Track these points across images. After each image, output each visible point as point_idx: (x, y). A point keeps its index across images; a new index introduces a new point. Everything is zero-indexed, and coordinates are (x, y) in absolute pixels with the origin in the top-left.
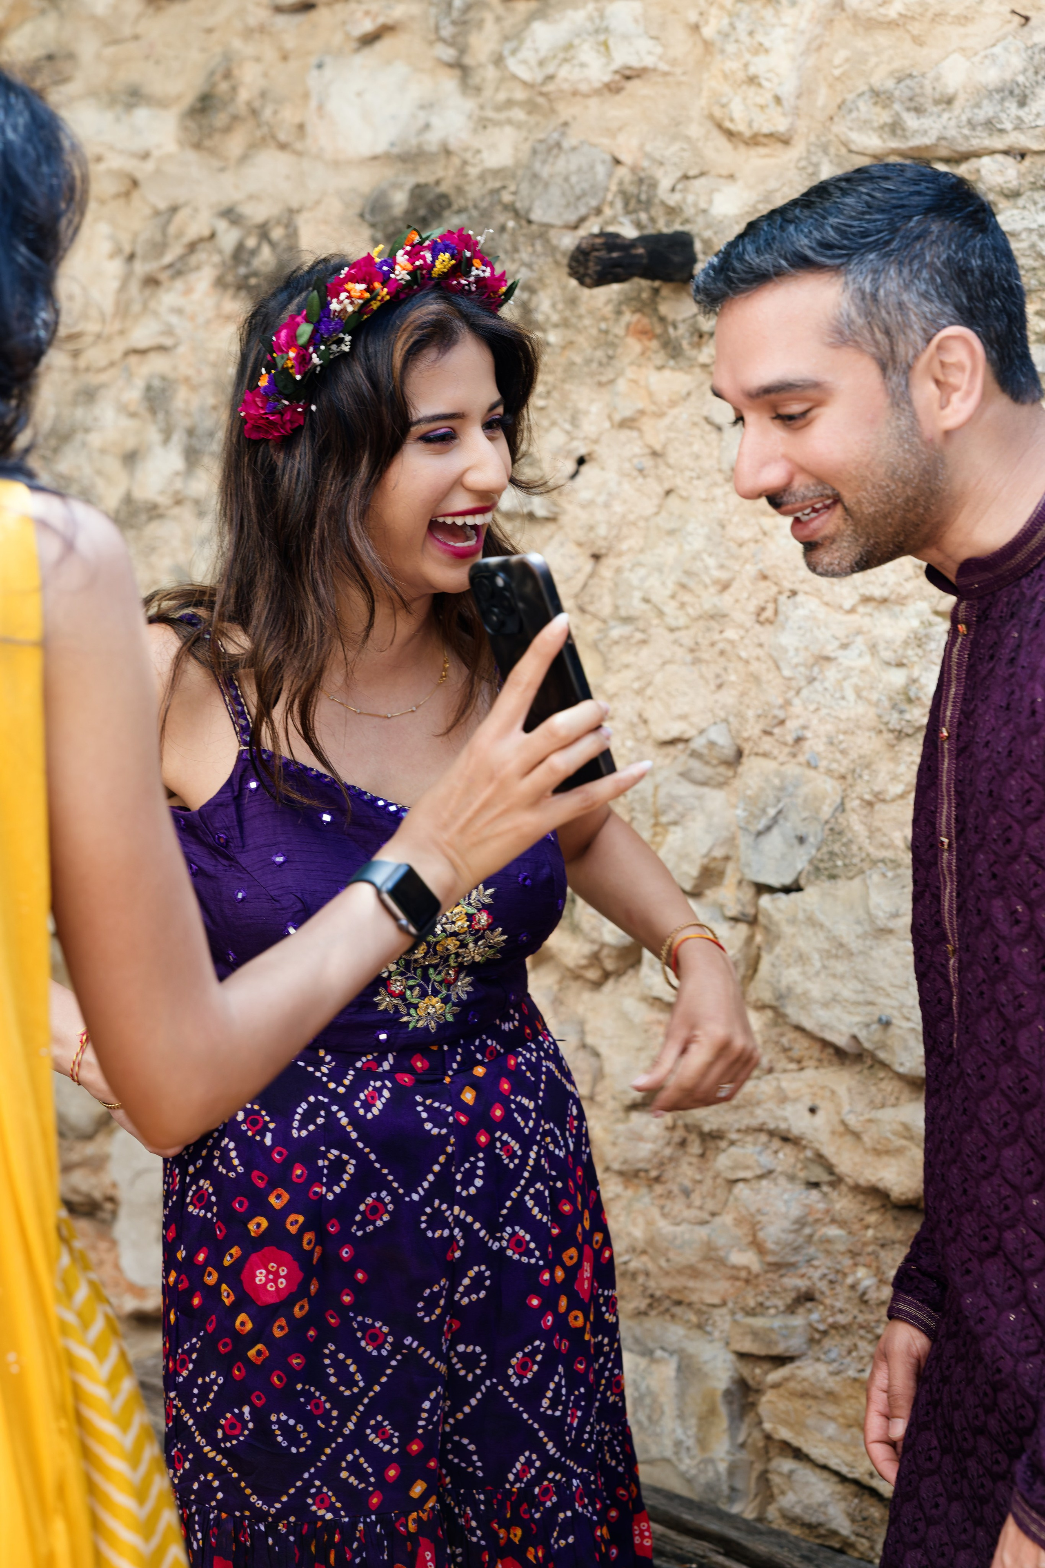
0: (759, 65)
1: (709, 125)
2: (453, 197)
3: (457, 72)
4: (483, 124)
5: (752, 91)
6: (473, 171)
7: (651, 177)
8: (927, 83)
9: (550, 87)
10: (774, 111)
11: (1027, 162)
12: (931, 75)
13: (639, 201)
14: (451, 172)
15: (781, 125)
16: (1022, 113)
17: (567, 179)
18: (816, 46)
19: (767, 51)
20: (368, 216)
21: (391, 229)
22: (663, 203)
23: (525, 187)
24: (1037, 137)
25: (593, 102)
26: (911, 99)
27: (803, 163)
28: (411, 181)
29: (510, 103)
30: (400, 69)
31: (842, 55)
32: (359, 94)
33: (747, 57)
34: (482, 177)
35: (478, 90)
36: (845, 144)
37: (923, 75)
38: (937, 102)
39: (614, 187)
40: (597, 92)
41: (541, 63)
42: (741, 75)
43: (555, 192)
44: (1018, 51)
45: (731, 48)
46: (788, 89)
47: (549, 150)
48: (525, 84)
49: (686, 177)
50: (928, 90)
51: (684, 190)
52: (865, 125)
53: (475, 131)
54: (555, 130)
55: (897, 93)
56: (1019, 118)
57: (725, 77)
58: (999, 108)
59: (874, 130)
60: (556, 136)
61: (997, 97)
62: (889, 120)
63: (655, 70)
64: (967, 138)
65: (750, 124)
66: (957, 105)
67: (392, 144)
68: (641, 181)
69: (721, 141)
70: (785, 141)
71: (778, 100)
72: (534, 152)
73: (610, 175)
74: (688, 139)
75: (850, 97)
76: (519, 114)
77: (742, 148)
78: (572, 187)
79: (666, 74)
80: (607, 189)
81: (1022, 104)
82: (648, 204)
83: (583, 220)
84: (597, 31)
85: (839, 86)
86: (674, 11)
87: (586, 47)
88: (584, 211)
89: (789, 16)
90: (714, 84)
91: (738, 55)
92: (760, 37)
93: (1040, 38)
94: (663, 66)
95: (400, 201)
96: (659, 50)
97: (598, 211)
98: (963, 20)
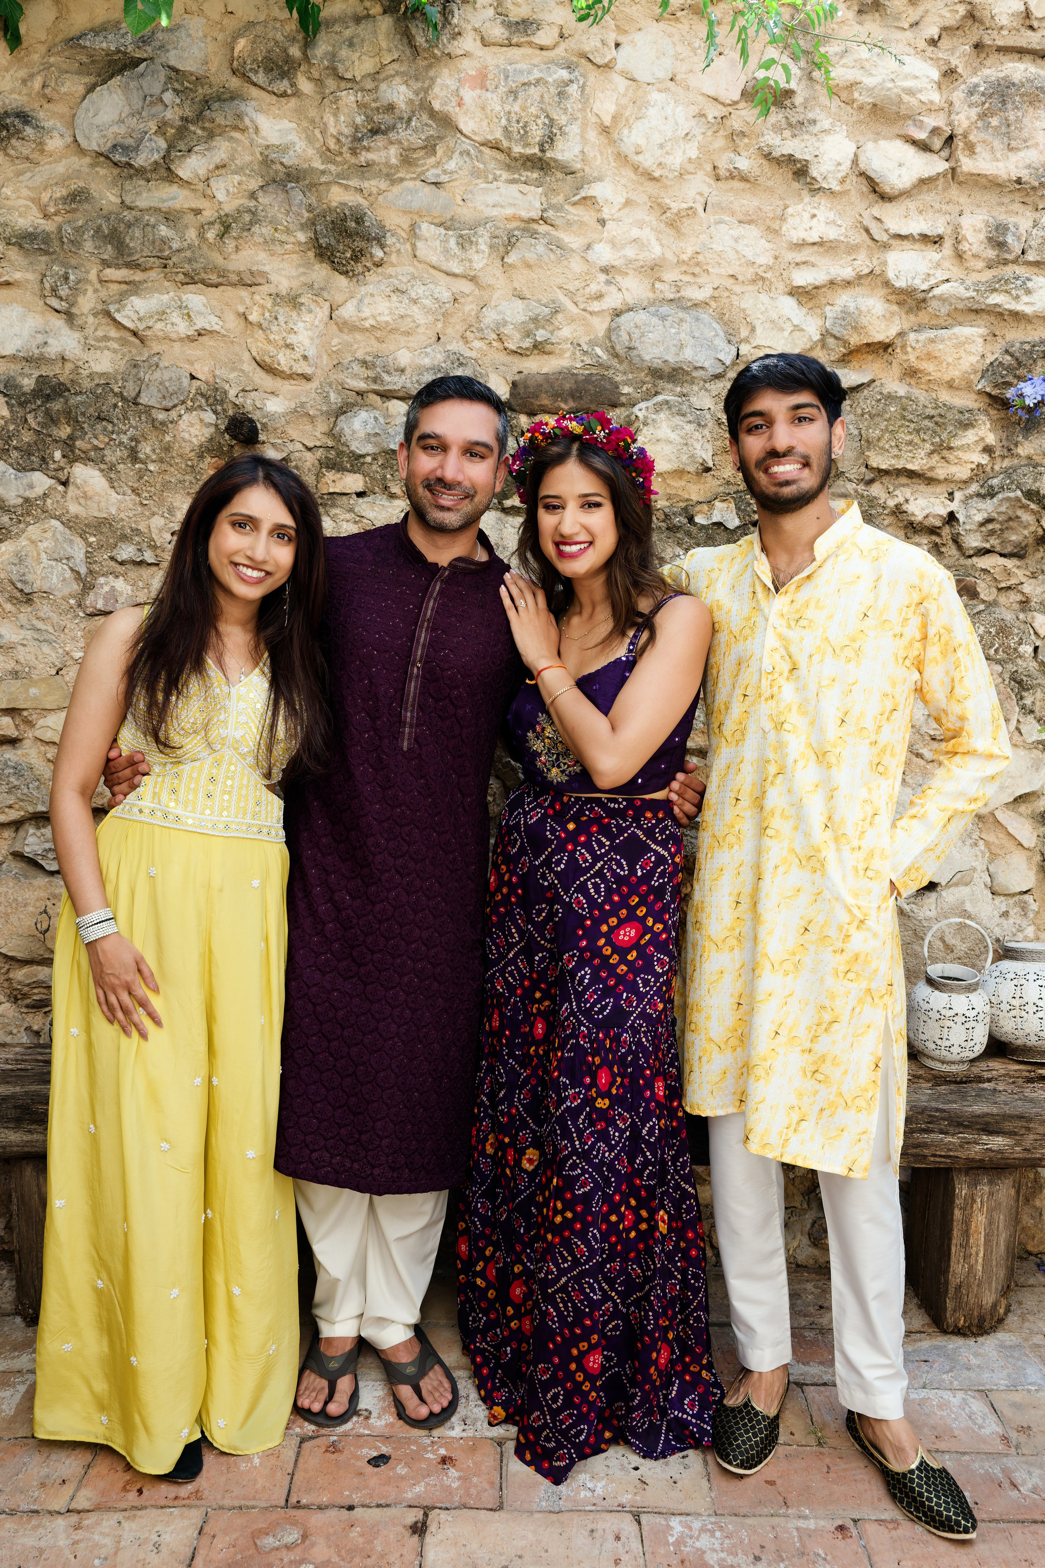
0: (292, 339)
1: (256, 365)
2: (70, 384)
3: (66, 317)
4: (88, 347)
5: (288, 351)
6: (84, 372)
7: (221, 388)
8: (390, 360)
9: (149, 333)
10: (302, 363)
12: (391, 357)
13: (215, 399)
14: (67, 371)
15: (309, 371)
17: (162, 383)
18: (323, 335)
19: (296, 333)
21: (22, 399)
22: (231, 402)
23: (129, 384)
25: (177, 345)
26: (384, 367)
27: (319, 391)
28: (36, 374)
29: (106, 338)
30: (17, 309)
31: (335, 341)
33: (285, 334)
34: (91, 376)
35: (82, 328)
36: (342, 384)
37: (387, 356)
38: (396, 370)
39: (193, 391)
40: (181, 340)
41: (141, 319)
42: (281, 343)
43: (153, 390)
44: (440, 352)
45: (274, 328)
46: (311, 353)
47: (148, 366)
48: (128, 329)
49: (243, 390)
50: (391, 364)
51: (245, 397)
52: (356, 376)
53: (84, 350)
54: (149, 356)
55: (374, 363)
57: (269, 341)
59: (361, 379)
60: (155, 359)
62: (374, 375)
63: (218, 333)
65: (291, 368)
66: (408, 371)
67: (18, 351)
68: (217, 389)
69: (263, 373)
70: (307, 378)
71: (305, 357)
72: (133, 366)
73: (191, 384)
74: (243, 371)
75: (345, 362)
76: (116, 346)
77: (279, 379)
78: (166, 388)
79: (224, 336)
80: (189, 392)
82: (222, 402)
83: (175, 406)
84: (180, 307)
85: (334, 356)
86: (227, 304)
87: (175, 314)
88: (176, 402)
89: (307, 317)
90: (260, 345)
91: (279, 332)
92: (291, 325)
93: (449, 348)
94: (222, 331)
95: (28, 383)
96: (221, 323)
97: (183, 402)
98: (408, 333)
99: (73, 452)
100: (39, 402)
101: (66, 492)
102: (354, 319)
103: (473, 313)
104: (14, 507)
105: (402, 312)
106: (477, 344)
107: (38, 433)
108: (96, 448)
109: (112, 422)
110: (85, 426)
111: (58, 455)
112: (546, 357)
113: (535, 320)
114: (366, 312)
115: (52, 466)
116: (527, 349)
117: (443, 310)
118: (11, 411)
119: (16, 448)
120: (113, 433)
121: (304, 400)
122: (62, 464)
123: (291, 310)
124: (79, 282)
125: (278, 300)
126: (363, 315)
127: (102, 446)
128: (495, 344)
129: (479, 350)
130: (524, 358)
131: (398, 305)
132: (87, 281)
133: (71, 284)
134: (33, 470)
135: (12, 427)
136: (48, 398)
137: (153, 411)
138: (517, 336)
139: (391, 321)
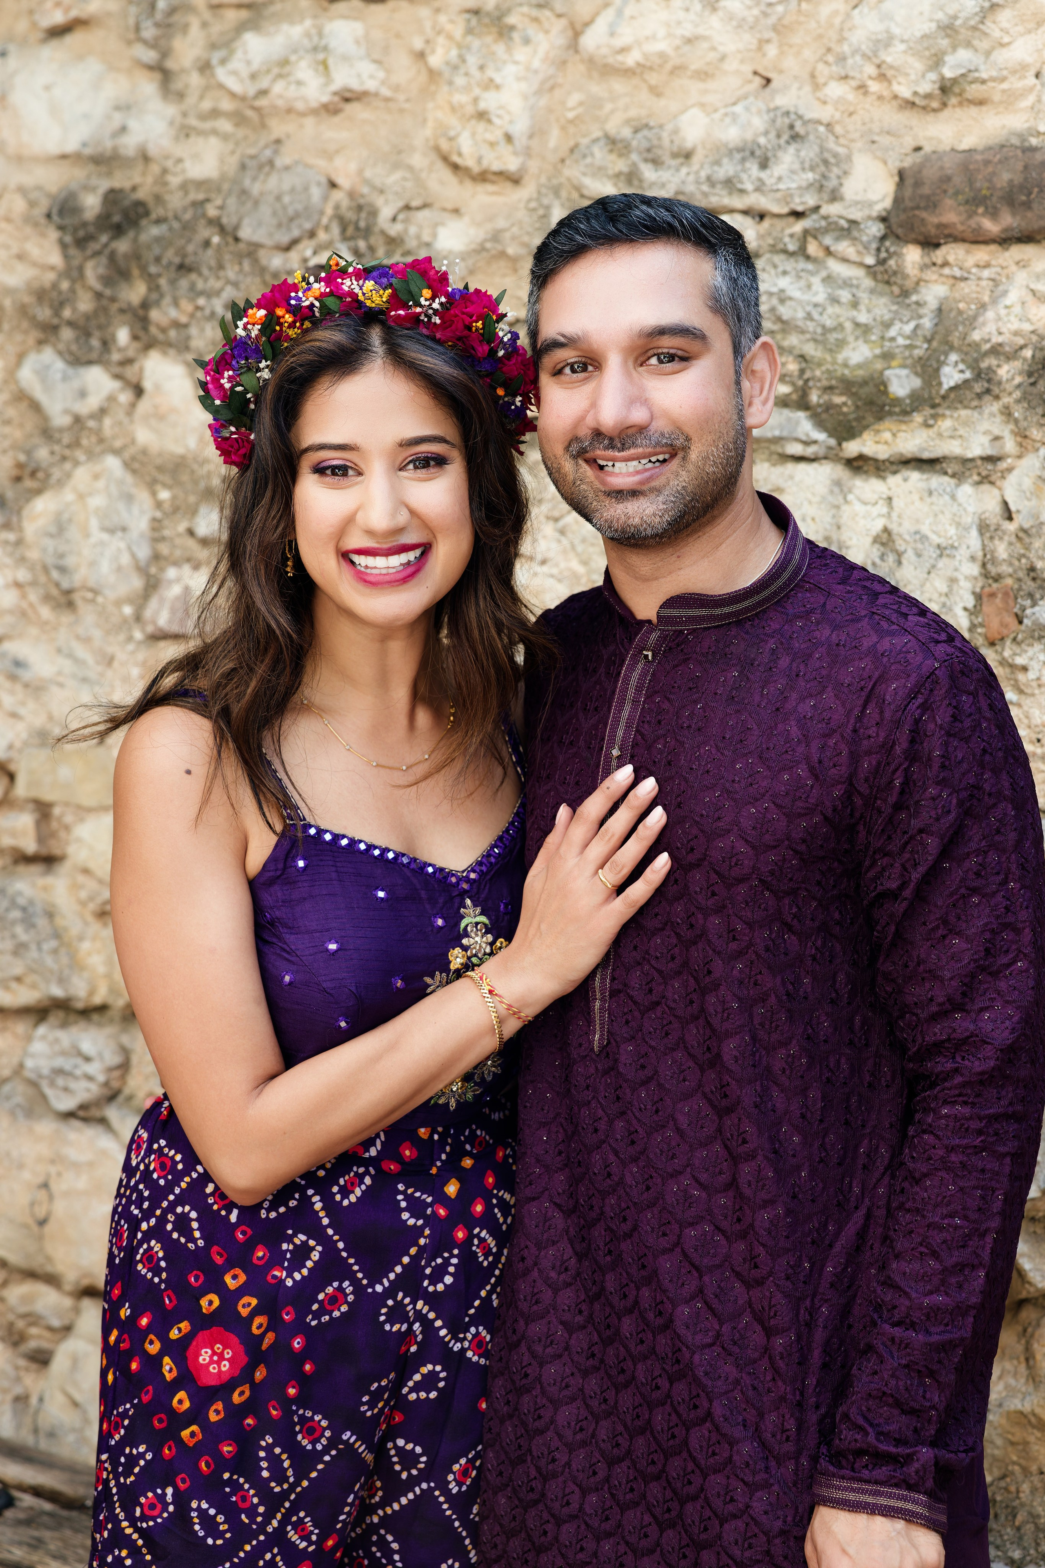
0: (489, 101)
1: (433, 156)
2: (151, 204)
3: (158, 76)
4: (185, 132)
5: (481, 126)
6: (174, 181)
7: (371, 205)
8: (665, 135)
9: (262, 102)
10: (504, 150)
11: (766, 223)
12: (669, 127)
13: (357, 228)
14: (150, 180)
15: (512, 164)
16: (763, 175)
17: (278, 198)
18: (548, 87)
19: (498, 87)
20: (55, 217)
21: (81, 233)
22: (383, 233)
23: (232, 202)
24: (778, 201)
25: (309, 122)
26: (649, 150)
27: (533, 205)
28: (105, 185)
29: (215, 113)
30: (94, 66)
31: (574, 99)
32: (47, 88)
33: (477, 91)
34: (185, 187)
35: (181, 96)
36: (573, 187)
37: (661, 127)
38: (675, 155)
39: (329, 211)
40: (314, 112)
41: (253, 77)
42: (470, 110)
43: (265, 211)
44: (759, 112)
45: (460, 81)
46: (520, 128)
47: (260, 167)
48: (233, 95)
49: (407, 207)
50: (666, 142)
51: (406, 221)
52: (599, 171)
53: (177, 139)
54: (266, 146)
55: (634, 143)
56: (760, 180)
57: (453, 109)
58: (739, 168)
59: (609, 177)
60: (268, 153)
61: (738, 156)
62: (625, 169)
63: (376, 95)
64: (705, 195)
65: (479, 160)
66: (696, 159)
67: (84, 145)
68: (360, 208)
69: (446, 174)
70: (515, 180)
71: (509, 138)
72: (243, 167)
73: (325, 198)
74: (410, 168)
75: (584, 141)
76: (225, 125)
77: (468, 184)
78: (285, 208)
79: (387, 100)
80: (322, 213)
81: (764, 165)
82: (367, 232)
83: (295, 242)
84: (315, 49)
85: (572, 130)
86: (398, 36)
87: (303, 64)
88: (296, 233)
89: (521, 54)
90: (439, 114)
91: (467, 89)
92: (490, 73)
93: (782, 101)
94: (385, 92)
95: (92, 203)
96: (381, 74)
97: (312, 234)
98: (703, 75)
99: (145, 329)
100: (104, 238)
101: (133, 405)
102: (604, 51)
103: (837, 21)
104: (61, 430)
105: (688, 30)
106: (835, 90)
107: (99, 295)
108: (176, 325)
109: (200, 274)
110: (163, 282)
111: (123, 336)
112: (973, 110)
113: (948, 29)
114: (626, 36)
115: (116, 357)
116: (928, 96)
117: (772, 20)
118: (66, 257)
119: (71, 324)
120: (201, 293)
121: (501, 223)
122: (131, 353)
123: (495, 41)
124: (172, 11)
125: (474, 21)
126: (618, 43)
127: (184, 319)
128: (874, 87)
129: (839, 102)
130: (931, 117)
131: (681, 15)
132: (190, 9)
133: (159, 16)
134: (90, 363)
135: (65, 285)
136: (118, 231)
137: (262, 254)
138: (917, 65)
139: (670, 52)
